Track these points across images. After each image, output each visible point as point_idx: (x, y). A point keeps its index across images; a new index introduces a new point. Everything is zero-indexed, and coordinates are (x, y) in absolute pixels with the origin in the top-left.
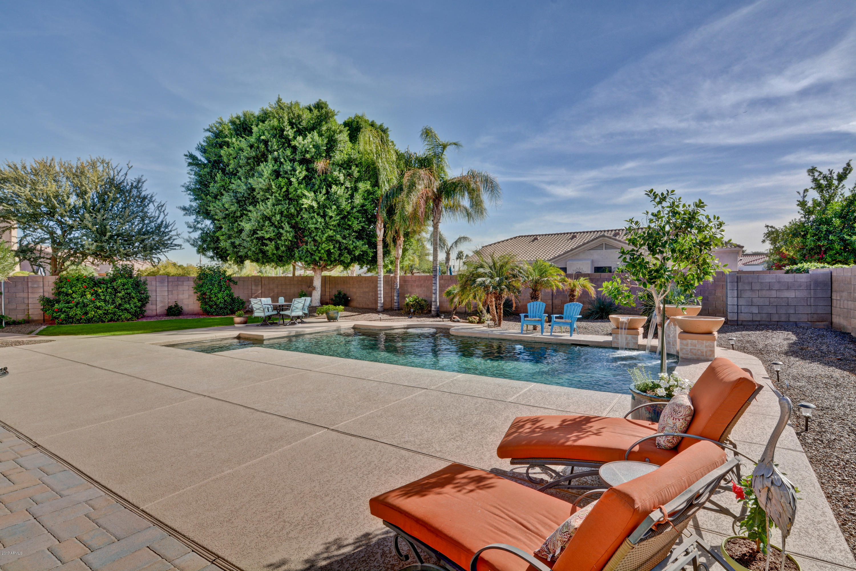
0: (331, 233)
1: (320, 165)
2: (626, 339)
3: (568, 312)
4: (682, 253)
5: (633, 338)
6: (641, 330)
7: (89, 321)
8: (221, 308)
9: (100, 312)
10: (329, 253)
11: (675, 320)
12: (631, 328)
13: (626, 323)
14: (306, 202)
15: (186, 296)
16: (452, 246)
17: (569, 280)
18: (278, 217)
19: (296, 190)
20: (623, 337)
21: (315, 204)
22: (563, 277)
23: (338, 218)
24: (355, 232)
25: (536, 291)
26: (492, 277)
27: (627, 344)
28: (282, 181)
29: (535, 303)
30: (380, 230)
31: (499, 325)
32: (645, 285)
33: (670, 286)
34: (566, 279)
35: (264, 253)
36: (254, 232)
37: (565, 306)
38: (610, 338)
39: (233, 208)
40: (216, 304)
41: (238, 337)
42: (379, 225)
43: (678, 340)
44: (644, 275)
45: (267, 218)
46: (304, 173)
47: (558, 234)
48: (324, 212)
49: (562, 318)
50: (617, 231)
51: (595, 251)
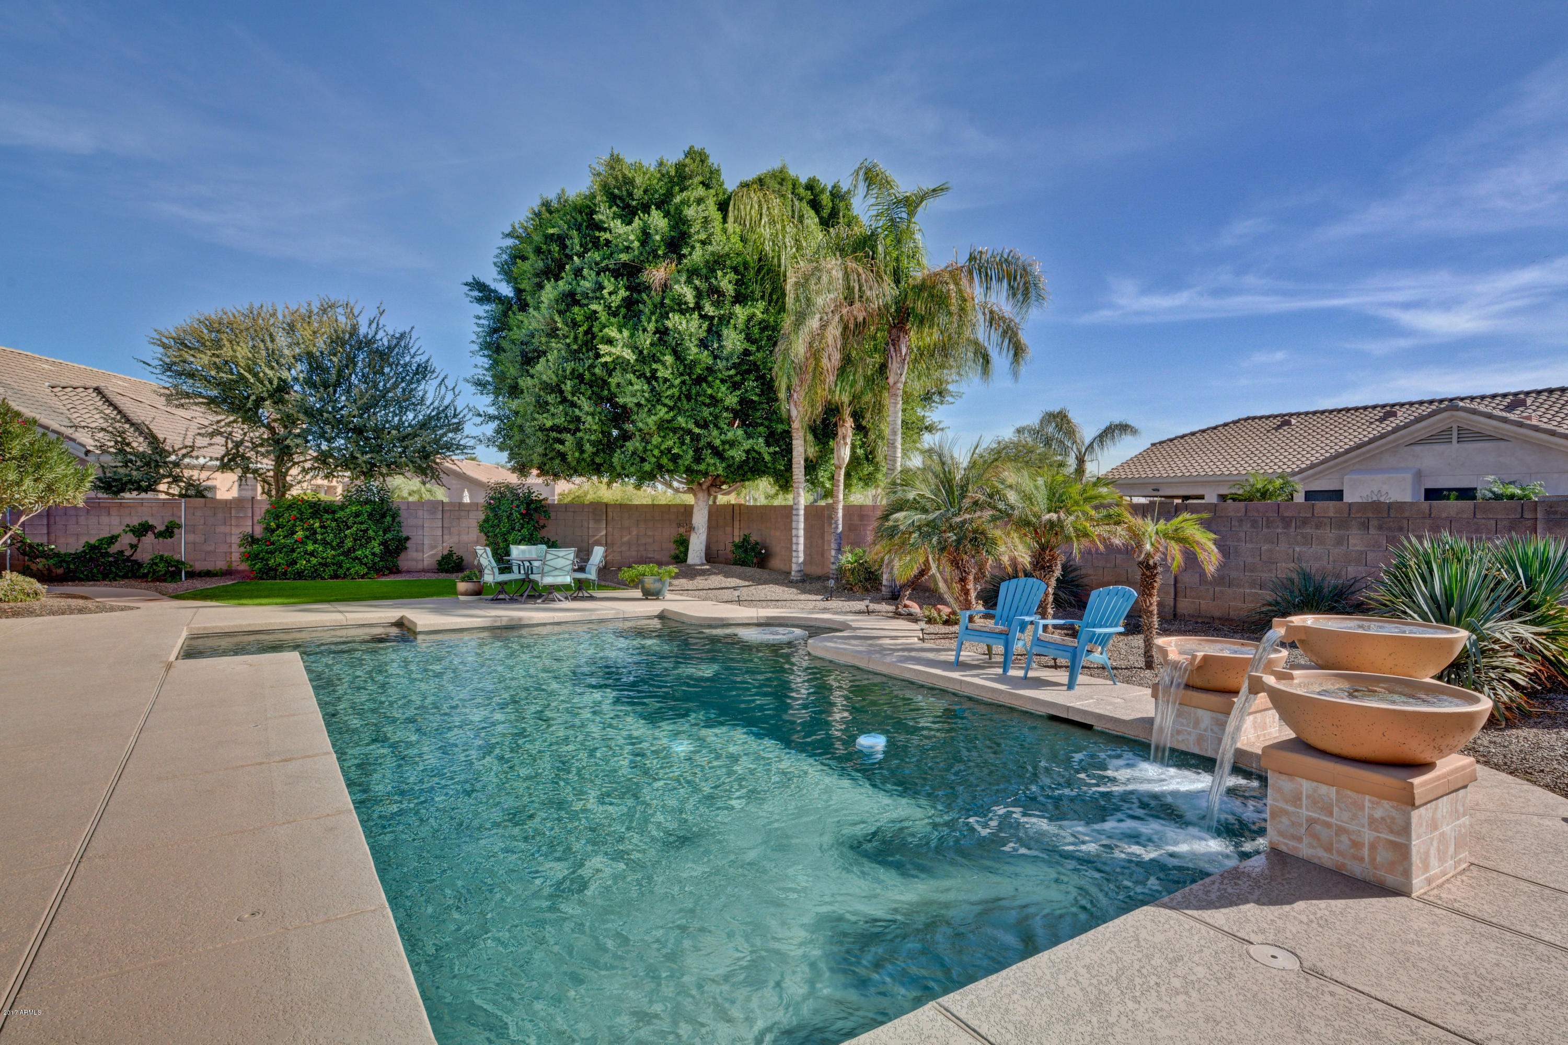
1: (657, 274)
7: (299, 575)
9: (314, 561)
12: (1213, 687)
14: (608, 351)
15: (472, 537)
16: (1091, 445)
21: (630, 355)
23: (678, 381)
28: (577, 312)
46: (623, 293)
48: (652, 370)
50: (1522, 396)
51: (1428, 447)
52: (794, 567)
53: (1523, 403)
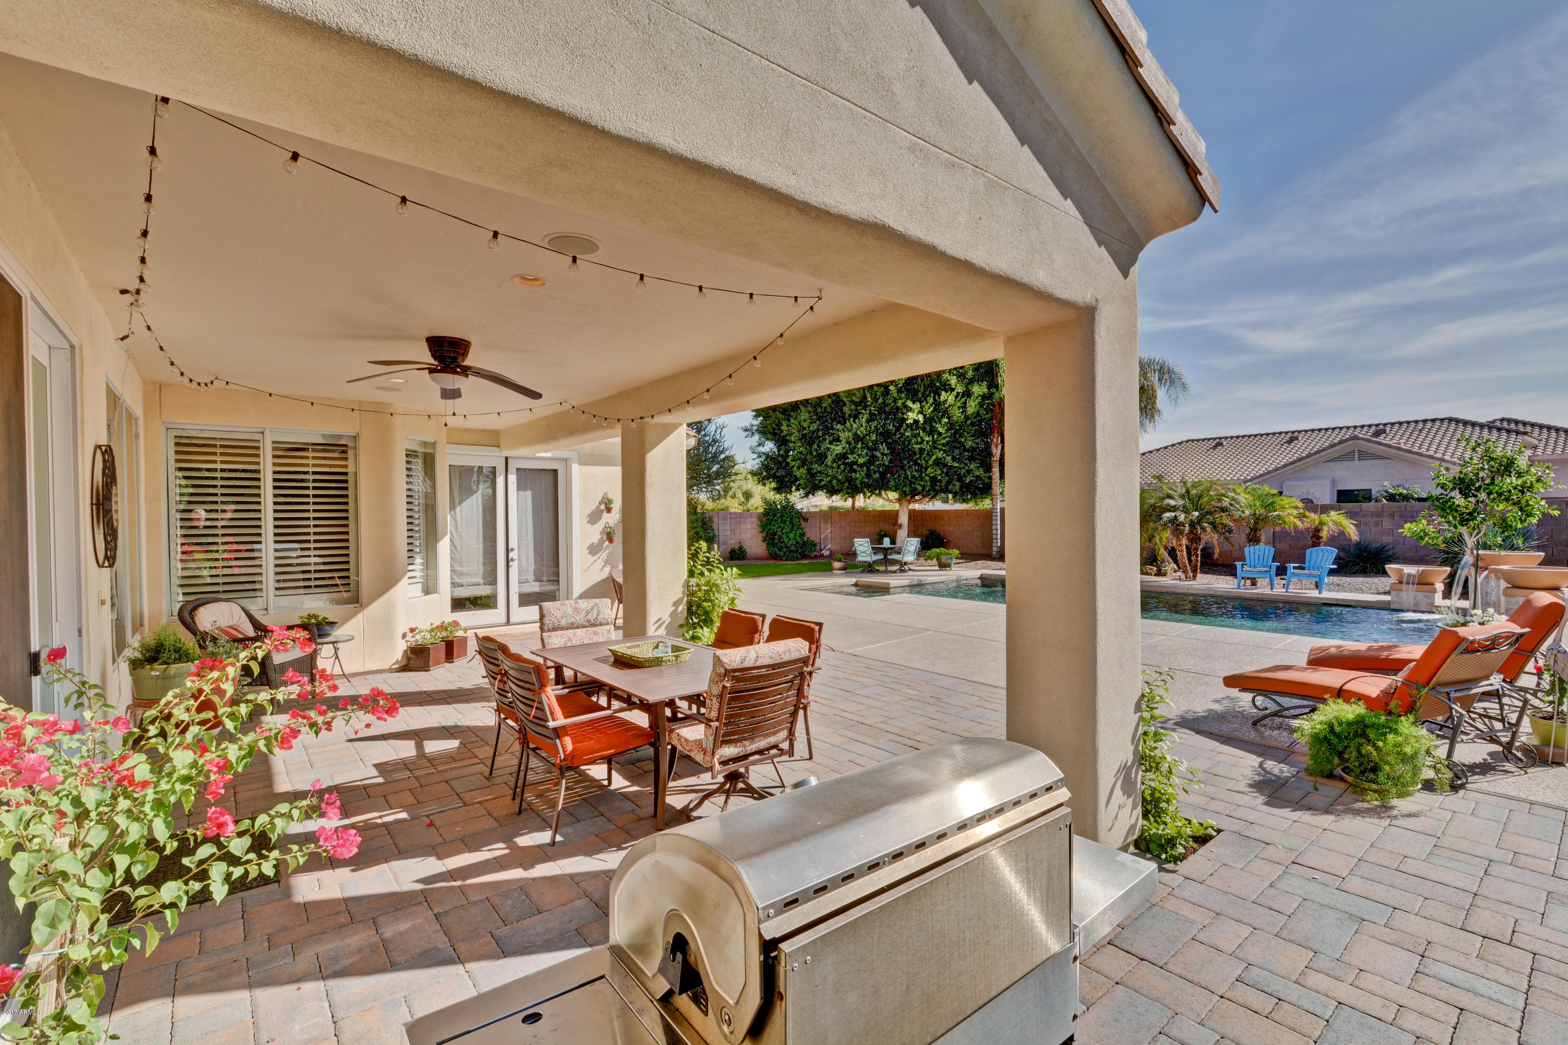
0: (940, 454)
2: (1415, 597)
3: (1312, 562)
4: (1500, 495)
5: (1426, 596)
6: (1440, 587)
8: (791, 551)
10: (934, 480)
11: (1496, 571)
12: (1424, 583)
13: (1414, 576)
14: (912, 416)
15: (748, 536)
17: (1313, 516)
18: (874, 437)
19: (895, 400)
20: (1409, 595)
21: (921, 418)
22: (1301, 511)
23: (949, 434)
24: (968, 451)
25: (1256, 531)
26: (1186, 511)
27: (1416, 604)
29: (1257, 547)
30: (996, 447)
31: (1194, 577)
32: (1455, 526)
33: (1484, 528)
34: (1307, 514)
35: (850, 481)
36: (843, 456)
37: (1308, 552)
38: (1387, 598)
39: (814, 427)
40: (786, 547)
41: (856, 585)
42: (995, 440)
43: (1503, 598)
44: (1455, 518)
45: (857, 438)
47: (1262, 435)
48: (932, 427)
49: (1303, 568)
50: (1381, 427)
51: (1339, 463)
52: (995, 549)
53: (1384, 431)
